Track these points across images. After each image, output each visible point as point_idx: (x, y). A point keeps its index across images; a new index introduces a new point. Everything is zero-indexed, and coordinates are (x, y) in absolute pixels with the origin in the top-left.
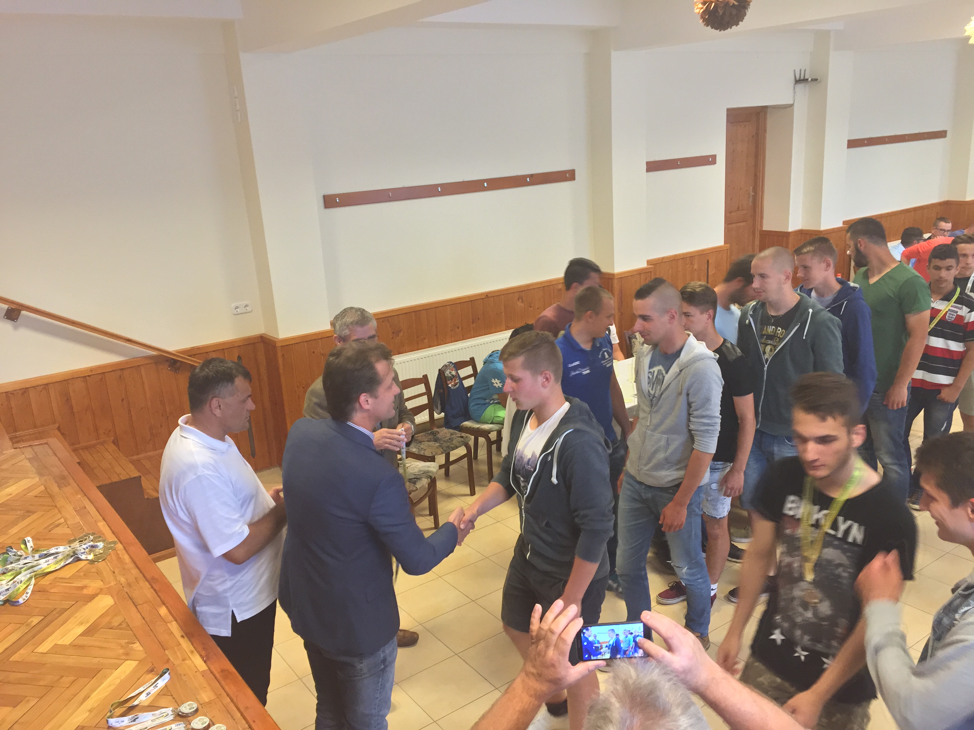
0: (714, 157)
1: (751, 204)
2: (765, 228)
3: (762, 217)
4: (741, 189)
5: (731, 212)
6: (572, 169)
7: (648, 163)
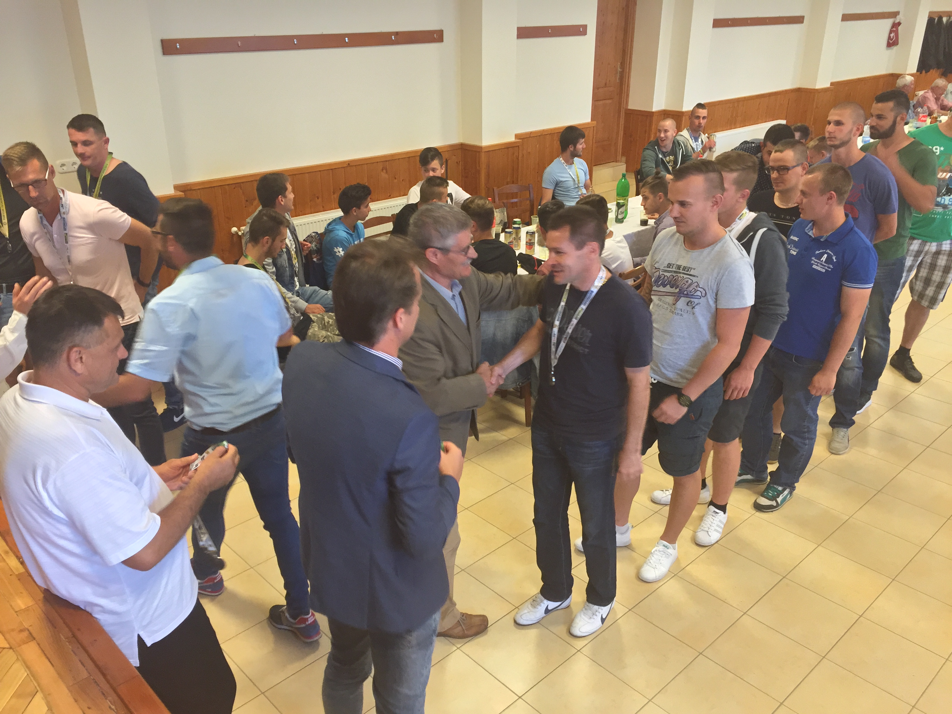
0: (585, 27)
1: (618, 81)
2: (630, 107)
3: (628, 95)
4: (609, 64)
5: (598, 88)
6: (439, 29)
7: (519, 29)
